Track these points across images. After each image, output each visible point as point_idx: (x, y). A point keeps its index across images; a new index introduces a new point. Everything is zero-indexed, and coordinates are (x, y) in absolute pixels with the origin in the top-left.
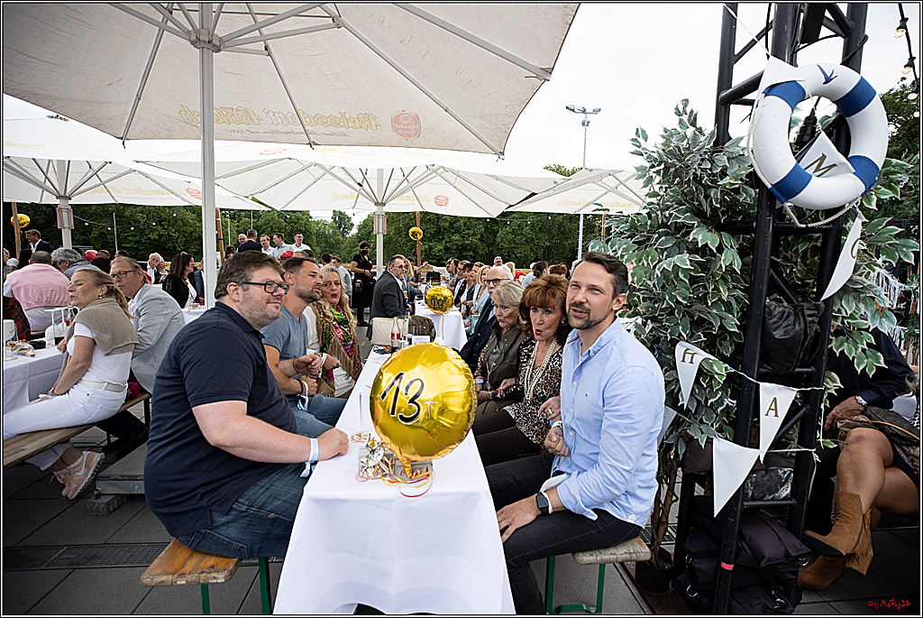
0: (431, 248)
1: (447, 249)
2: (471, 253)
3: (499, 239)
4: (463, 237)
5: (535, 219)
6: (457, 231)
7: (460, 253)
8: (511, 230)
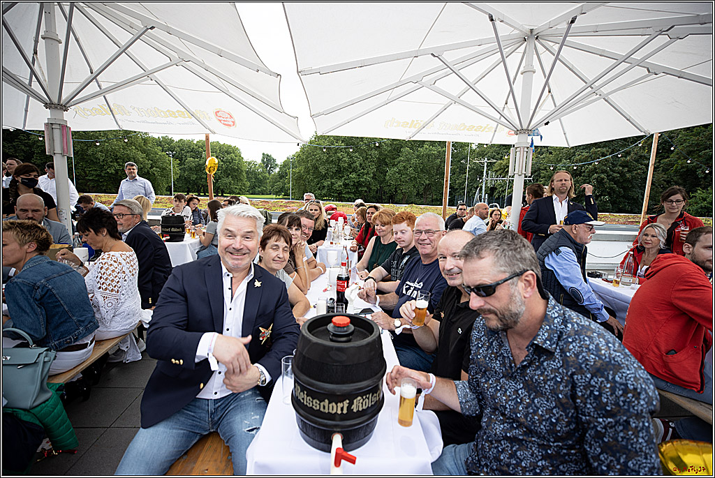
0: (333, 184)
1: (346, 185)
2: (365, 189)
3: (387, 178)
4: (359, 175)
5: (418, 162)
6: (354, 170)
7: (357, 188)
8: (397, 171)
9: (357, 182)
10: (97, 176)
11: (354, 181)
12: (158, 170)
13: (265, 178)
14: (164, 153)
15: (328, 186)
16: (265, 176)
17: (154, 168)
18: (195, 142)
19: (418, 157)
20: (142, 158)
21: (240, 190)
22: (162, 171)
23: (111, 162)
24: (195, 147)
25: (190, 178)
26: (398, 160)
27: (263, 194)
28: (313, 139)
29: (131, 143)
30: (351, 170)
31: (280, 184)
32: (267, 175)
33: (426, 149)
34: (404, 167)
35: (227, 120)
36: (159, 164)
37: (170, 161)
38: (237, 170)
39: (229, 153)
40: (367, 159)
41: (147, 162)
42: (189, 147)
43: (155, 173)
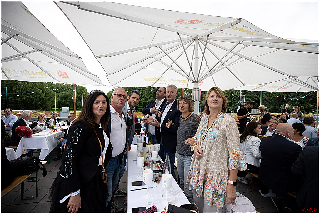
9: (145, 102)
10: (15, 101)
11: (143, 102)
14: (52, 90)
20: (41, 92)
22: (50, 99)
23: (24, 94)
24: (64, 87)
25: (61, 101)
30: (142, 97)
35: (65, 76)
36: (49, 95)
37: (55, 93)
40: (148, 92)
42: (61, 87)
43: (47, 99)
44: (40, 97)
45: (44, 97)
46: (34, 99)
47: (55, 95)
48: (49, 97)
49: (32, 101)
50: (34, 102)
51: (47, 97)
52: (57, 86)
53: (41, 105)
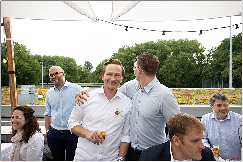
0: (130, 76)
3: (160, 71)
5: (177, 62)
8: (166, 67)
12: (35, 71)
13: (87, 74)
14: (38, 63)
15: (128, 77)
16: (87, 73)
17: (33, 71)
18: (52, 57)
19: (177, 59)
20: (27, 66)
21: (75, 81)
22: (37, 72)
24: (52, 59)
26: (166, 61)
27: (85, 83)
28: (118, 52)
29: (21, 58)
31: (96, 77)
32: (88, 72)
33: (182, 55)
34: (170, 65)
36: (36, 68)
37: (41, 67)
38: (74, 70)
39: (69, 62)
41: (29, 68)
42: (49, 59)
43: (34, 73)
44: (26, 71)
45: (31, 71)
46: (20, 74)
47: (41, 69)
48: (36, 71)
49: (18, 75)
50: (21, 77)
51: (34, 70)
52: (44, 58)
53: (28, 80)
